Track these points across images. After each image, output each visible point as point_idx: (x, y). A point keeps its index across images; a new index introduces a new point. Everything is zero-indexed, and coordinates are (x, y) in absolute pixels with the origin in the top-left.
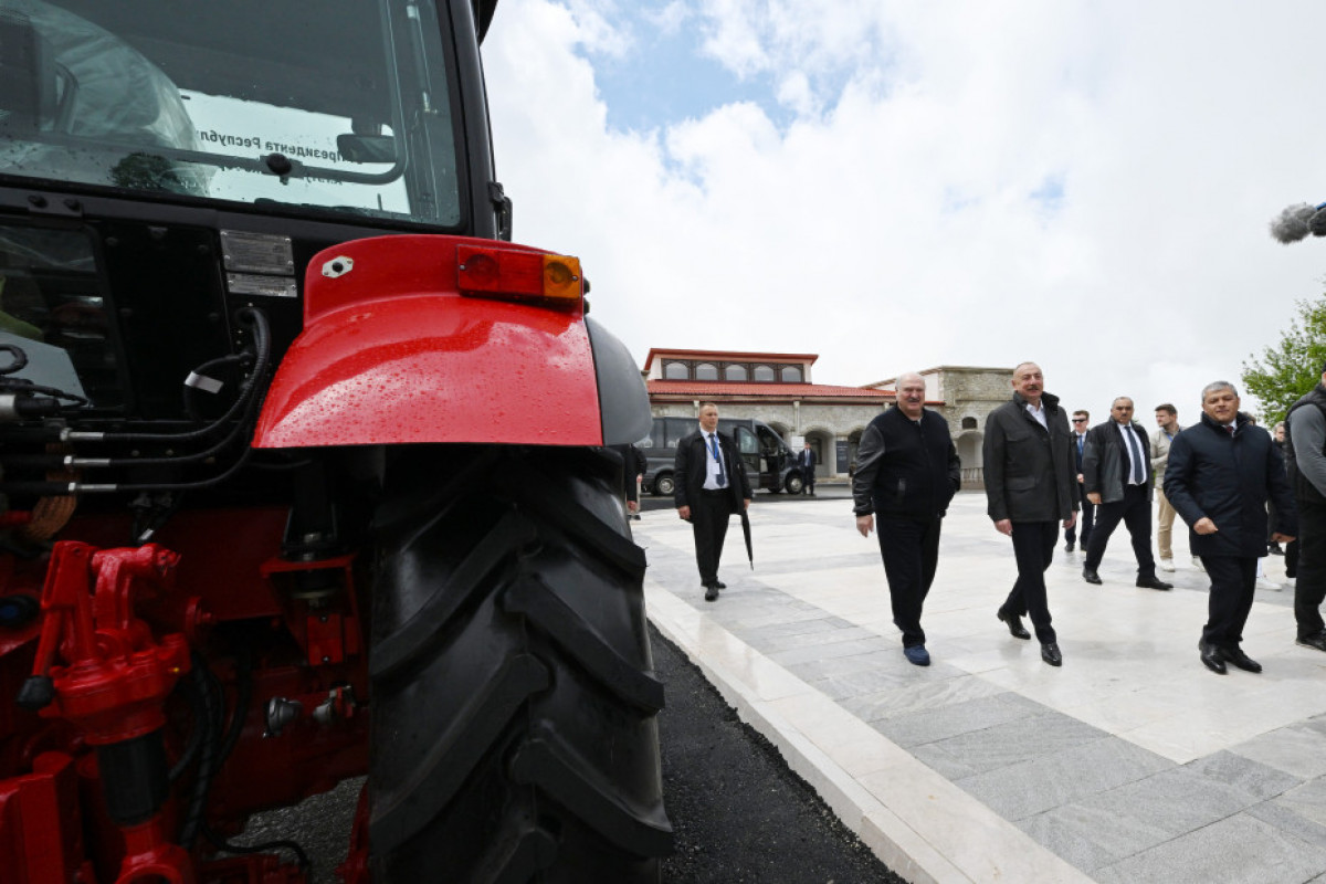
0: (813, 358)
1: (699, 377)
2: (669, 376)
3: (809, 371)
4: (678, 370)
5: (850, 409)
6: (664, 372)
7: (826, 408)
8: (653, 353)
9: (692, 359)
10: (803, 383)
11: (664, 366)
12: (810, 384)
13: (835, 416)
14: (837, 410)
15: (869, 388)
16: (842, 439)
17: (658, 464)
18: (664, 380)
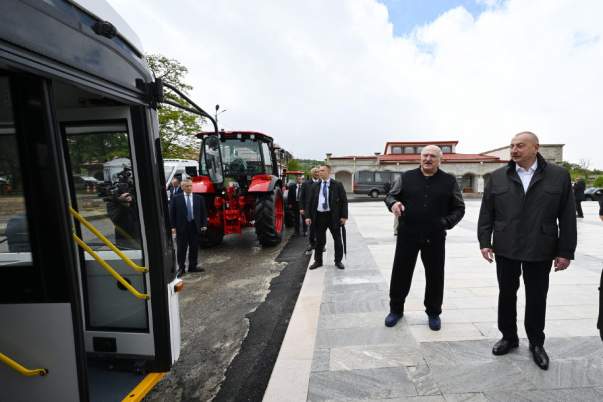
0: (456, 143)
1: (406, 152)
2: (394, 153)
3: (455, 148)
4: (398, 150)
5: (464, 165)
6: (392, 151)
7: (452, 165)
8: (388, 144)
9: (403, 145)
10: (451, 153)
11: (392, 149)
12: (454, 153)
13: (457, 168)
14: (458, 165)
15: (481, 155)
16: (460, 177)
17: (372, 187)
18: (392, 154)
